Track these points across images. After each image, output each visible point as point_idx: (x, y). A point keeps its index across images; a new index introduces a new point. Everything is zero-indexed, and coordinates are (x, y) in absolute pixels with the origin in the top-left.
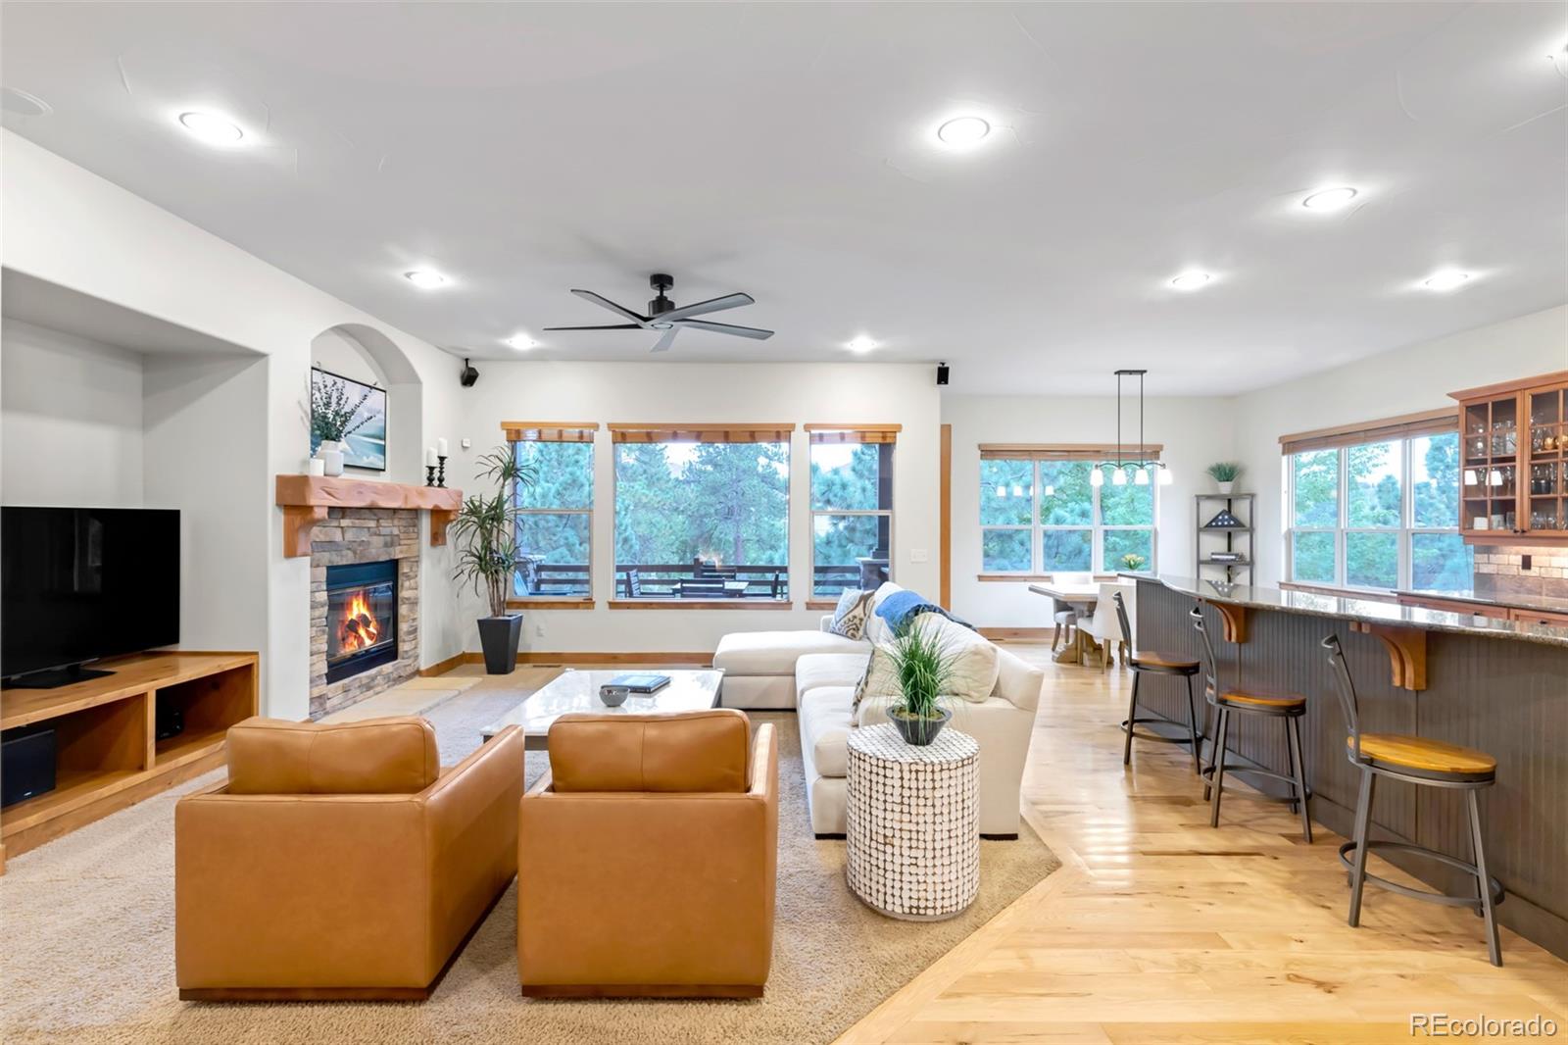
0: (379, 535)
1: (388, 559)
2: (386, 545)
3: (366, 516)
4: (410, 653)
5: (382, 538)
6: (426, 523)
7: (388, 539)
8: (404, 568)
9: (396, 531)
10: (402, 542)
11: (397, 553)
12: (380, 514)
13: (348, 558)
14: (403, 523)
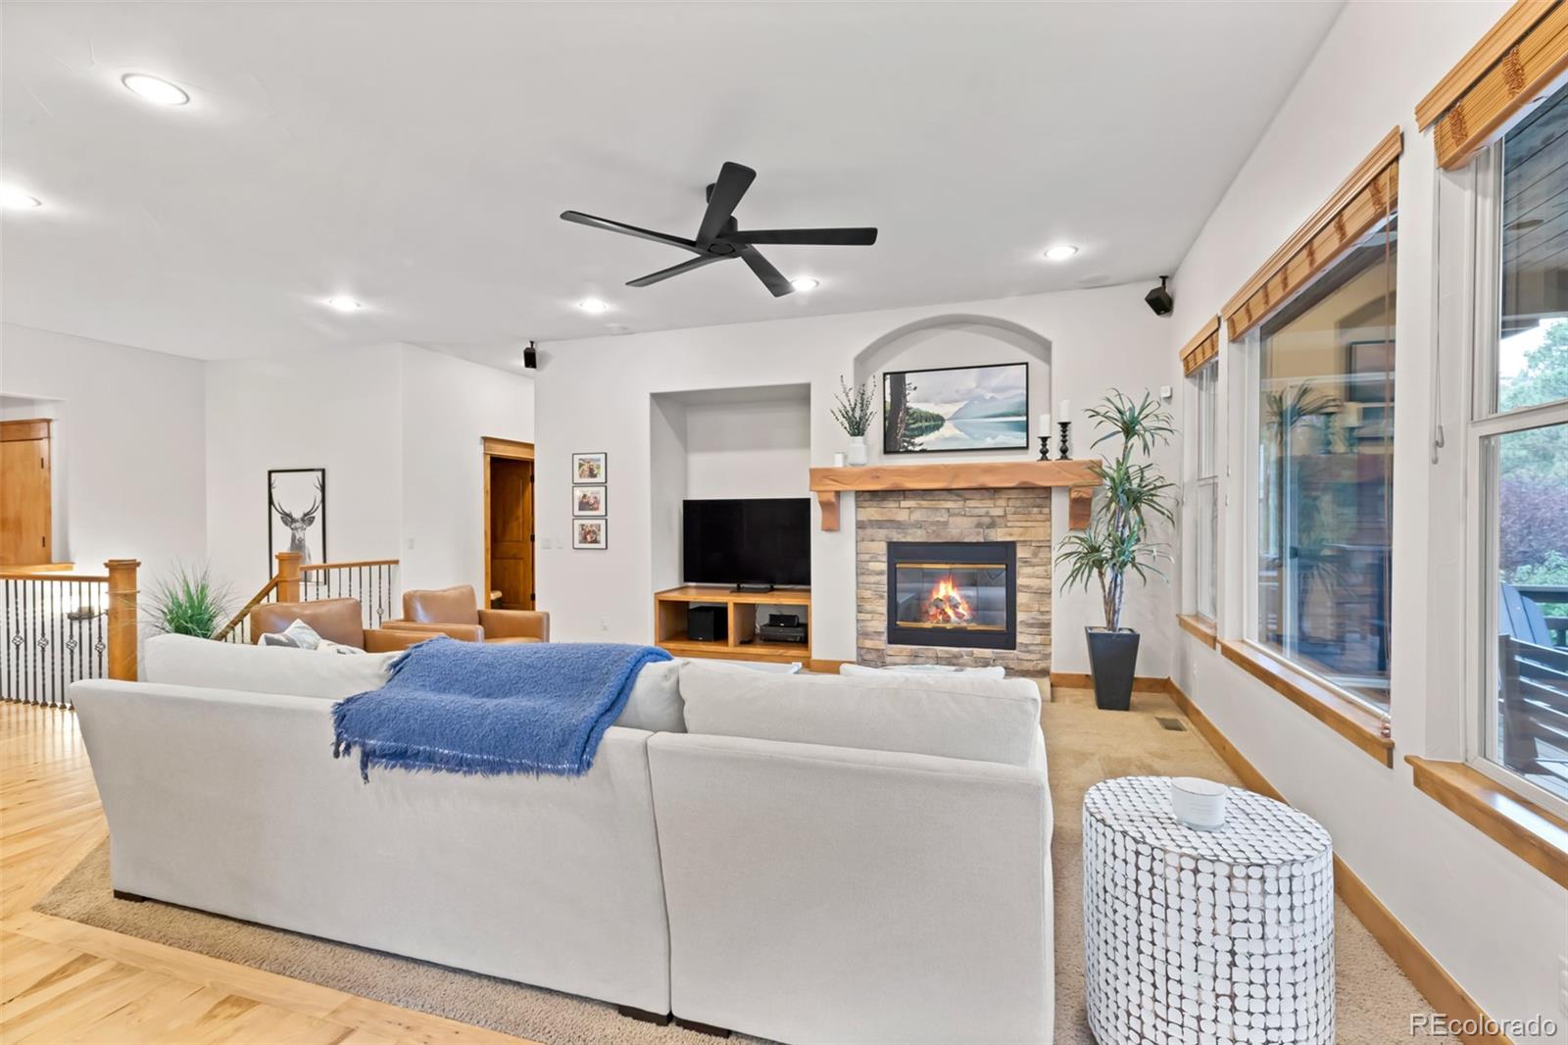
0: (965, 515)
1: (982, 540)
2: (979, 525)
3: (941, 498)
4: (1031, 648)
5: (970, 519)
6: (1060, 505)
7: (986, 520)
8: (1021, 553)
9: (999, 512)
10: (1009, 524)
11: (999, 535)
12: (967, 494)
13: (917, 536)
14: (1018, 503)
